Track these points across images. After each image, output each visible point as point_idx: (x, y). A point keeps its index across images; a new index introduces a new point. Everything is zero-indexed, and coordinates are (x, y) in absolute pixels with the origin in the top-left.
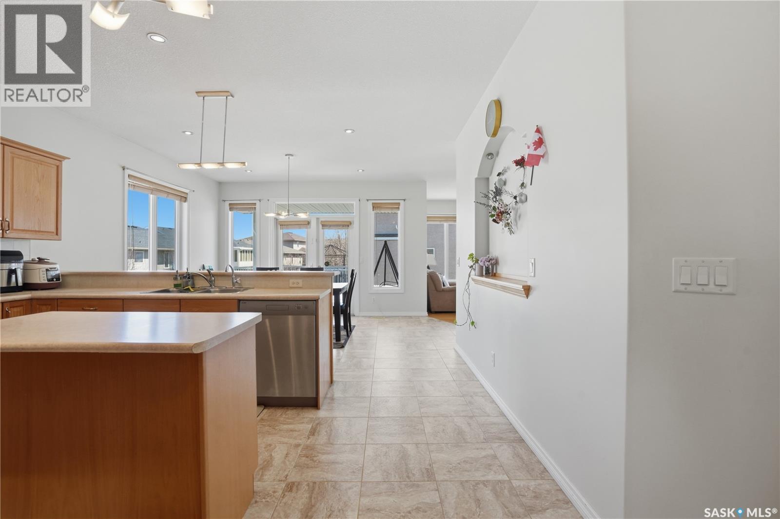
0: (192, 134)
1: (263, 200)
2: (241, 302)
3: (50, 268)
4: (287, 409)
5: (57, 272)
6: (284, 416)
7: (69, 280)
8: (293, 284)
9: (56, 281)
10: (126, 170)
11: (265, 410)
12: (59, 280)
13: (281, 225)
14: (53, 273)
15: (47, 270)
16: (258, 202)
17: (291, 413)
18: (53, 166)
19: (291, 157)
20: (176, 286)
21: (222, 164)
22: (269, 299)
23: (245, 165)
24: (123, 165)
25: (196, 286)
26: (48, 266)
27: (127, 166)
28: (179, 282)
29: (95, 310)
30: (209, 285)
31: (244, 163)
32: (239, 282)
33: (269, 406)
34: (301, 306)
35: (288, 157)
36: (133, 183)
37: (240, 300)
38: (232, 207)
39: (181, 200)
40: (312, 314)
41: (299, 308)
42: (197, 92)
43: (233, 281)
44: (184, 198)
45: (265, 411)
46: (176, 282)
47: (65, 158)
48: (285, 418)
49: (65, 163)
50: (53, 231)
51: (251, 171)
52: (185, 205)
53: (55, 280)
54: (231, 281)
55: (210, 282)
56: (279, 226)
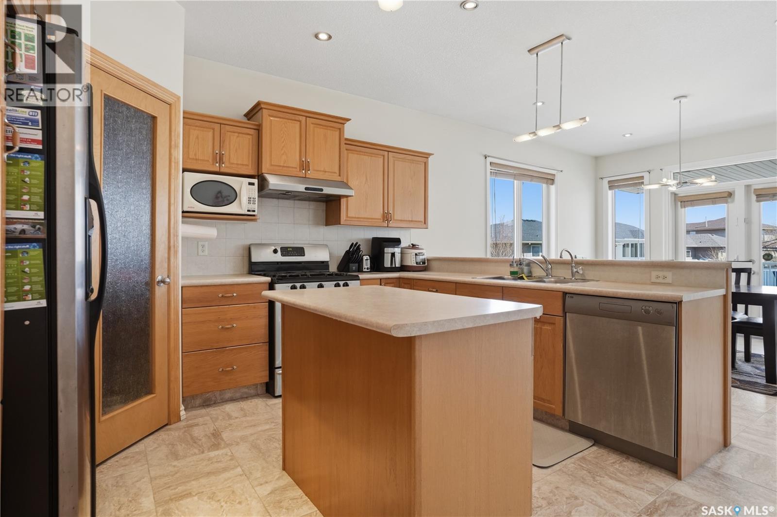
0: (543, 103)
1: (653, 170)
2: (567, 295)
3: (420, 253)
4: (627, 458)
5: (423, 257)
6: (617, 466)
7: (434, 264)
8: (658, 277)
9: (423, 264)
10: (488, 158)
11: (593, 447)
12: (425, 264)
13: (681, 202)
14: (421, 258)
15: (416, 254)
16: (646, 175)
17: (630, 466)
18: (421, 163)
19: (683, 100)
20: (512, 273)
21: (558, 126)
22: (602, 295)
23: (586, 121)
24: (485, 154)
25: (533, 275)
26: (417, 251)
27: (488, 154)
28: (515, 269)
29: (437, 291)
30: (545, 275)
31: (584, 119)
32: (581, 272)
33: (602, 445)
34: (651, 308)
35: (677, 101)
36: (495, 170)
37: (566, 293)
38: (612, 185)
39: (547, 183)
40: (670, 324)
41: (647, 312)
42: (529, 51)
43: (572, 270)
44: (550, 180)
45: (595, 448)
46: (512, 270)
47: (430, 155)
48: (617, 469)
49: (431, 159)
50: (422, 220)
51: (631, 134)
52: (553, 188)
53: (421, 263)
54: (571, 271)
55: (546, 270)
56: (679, 203)
